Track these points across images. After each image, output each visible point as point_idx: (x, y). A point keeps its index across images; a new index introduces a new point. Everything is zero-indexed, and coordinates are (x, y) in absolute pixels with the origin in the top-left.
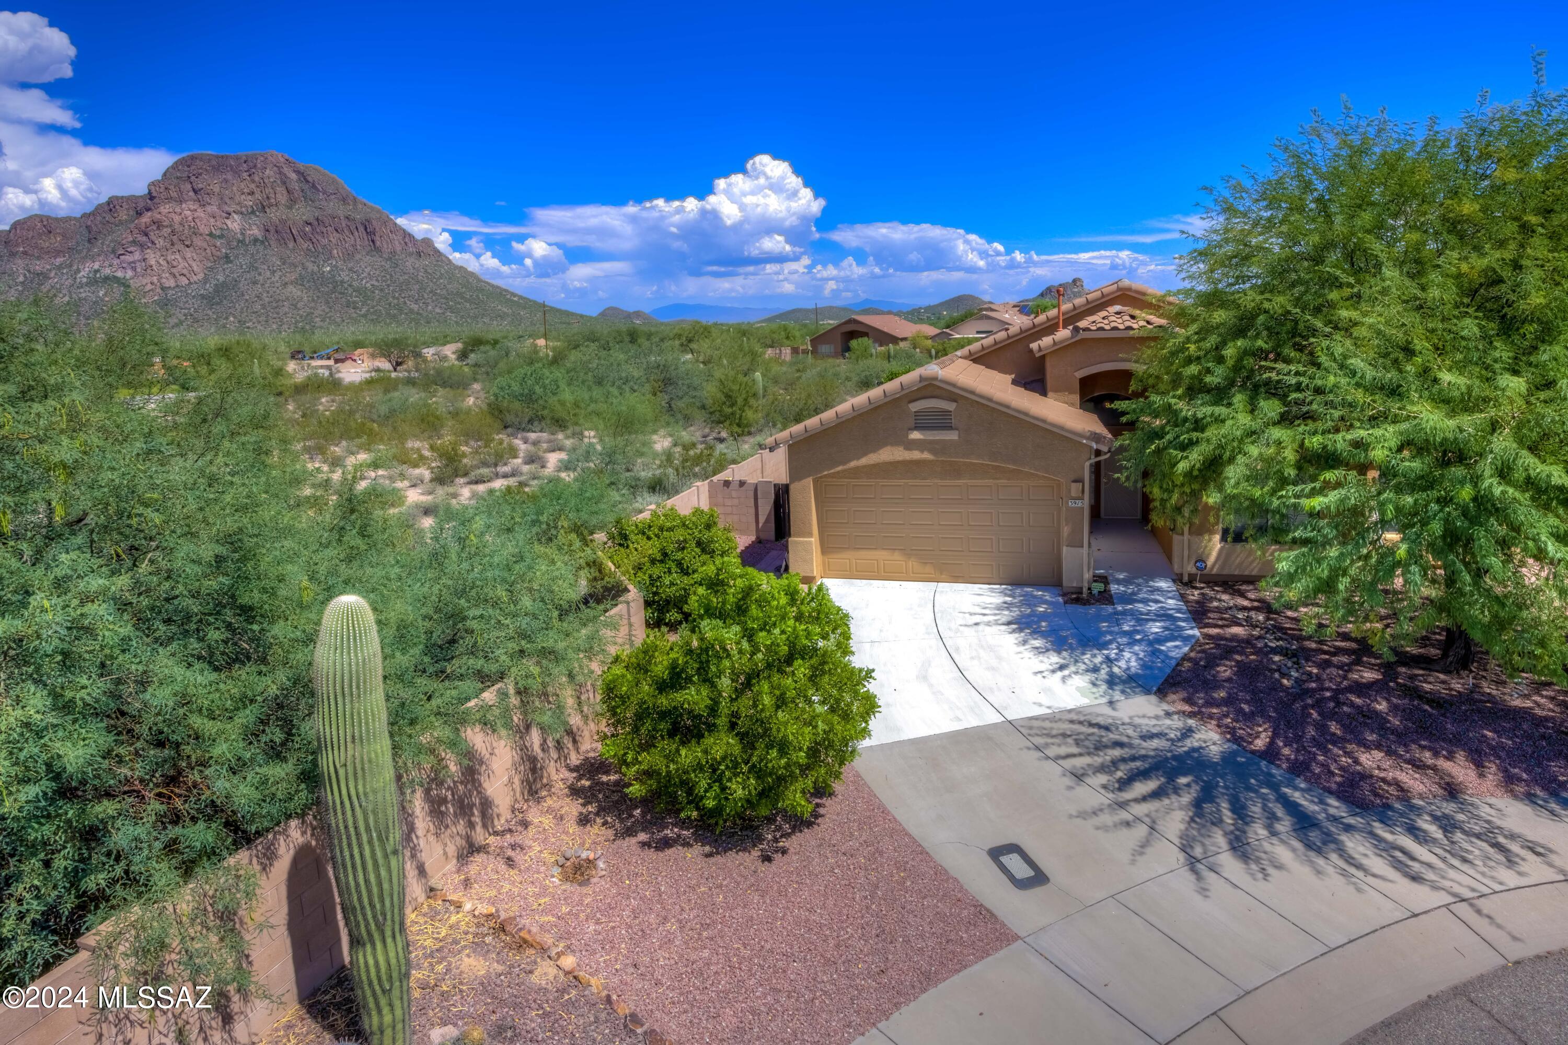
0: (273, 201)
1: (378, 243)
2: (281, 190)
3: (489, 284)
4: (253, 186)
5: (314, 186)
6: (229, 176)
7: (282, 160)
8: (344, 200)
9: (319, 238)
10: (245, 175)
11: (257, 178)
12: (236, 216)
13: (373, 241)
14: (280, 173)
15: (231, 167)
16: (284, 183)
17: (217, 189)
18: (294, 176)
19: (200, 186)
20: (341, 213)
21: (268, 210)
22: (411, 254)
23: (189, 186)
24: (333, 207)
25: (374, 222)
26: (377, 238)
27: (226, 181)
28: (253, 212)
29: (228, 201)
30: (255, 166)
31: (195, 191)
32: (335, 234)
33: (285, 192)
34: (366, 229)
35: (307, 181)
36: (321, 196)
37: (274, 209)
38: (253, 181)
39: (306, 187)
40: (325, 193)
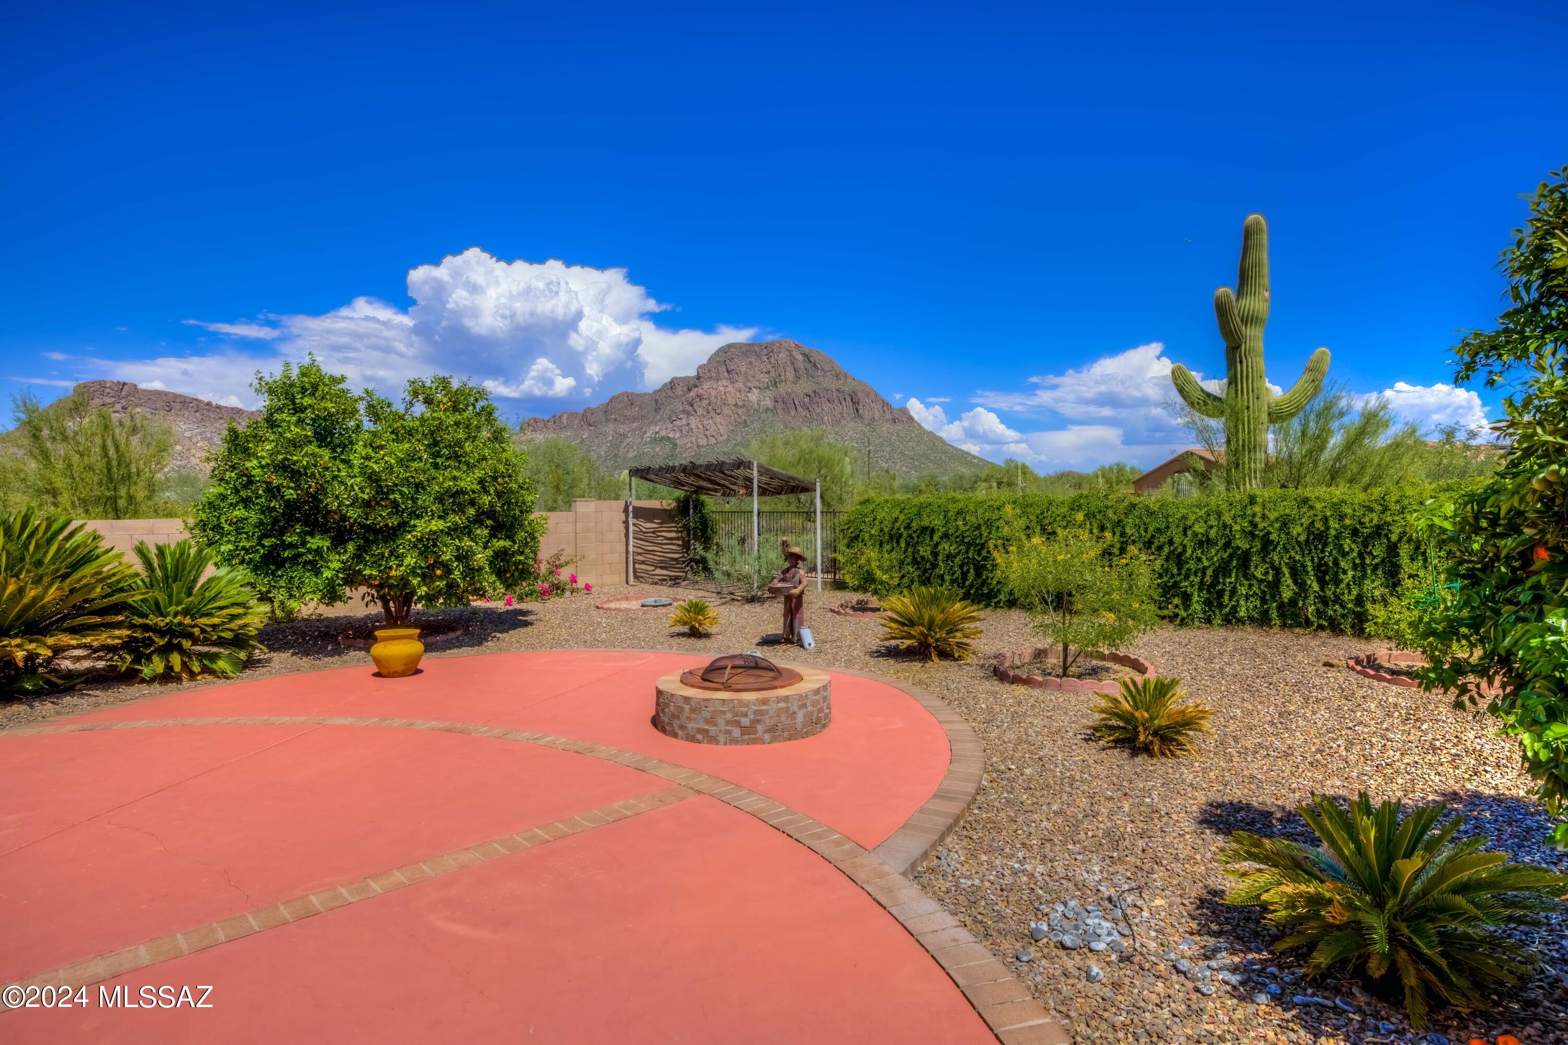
0: (783, 378)
1: (861, 411)
2: (790, 369)
3: (952, 447)
4: (769, 366)
5: (815, 366)
6: (753, 359)
7: (793, 345)
8: (837, 376)
9: (815, 407)
10: (765, 358)
11: (773, 360)
12: (755, 390)
13: (857, 410)
14: (791, 355)
15: (755, 352)
16: (793, 363)
17: (743, 369)
18: (800, 358)
19: (732, 368)
20: (834, 387)
21: (778, 385)
22: (887, 421)
23: (724, 368)
24: (829, 382)
25: (859, 394)
26: (860, 407)
27: (751, 363)
28: (768, 387)
29: (750, 378)
30: (772, 351)
31: (728, 372)
32: (827, 403)
33: (793, 371)
34: (852, 399)
35: (810, 362)
36: (820, 373)
37: (783, 384)
38: (770, 363)
39: (809, 366)
40: (823, 370)
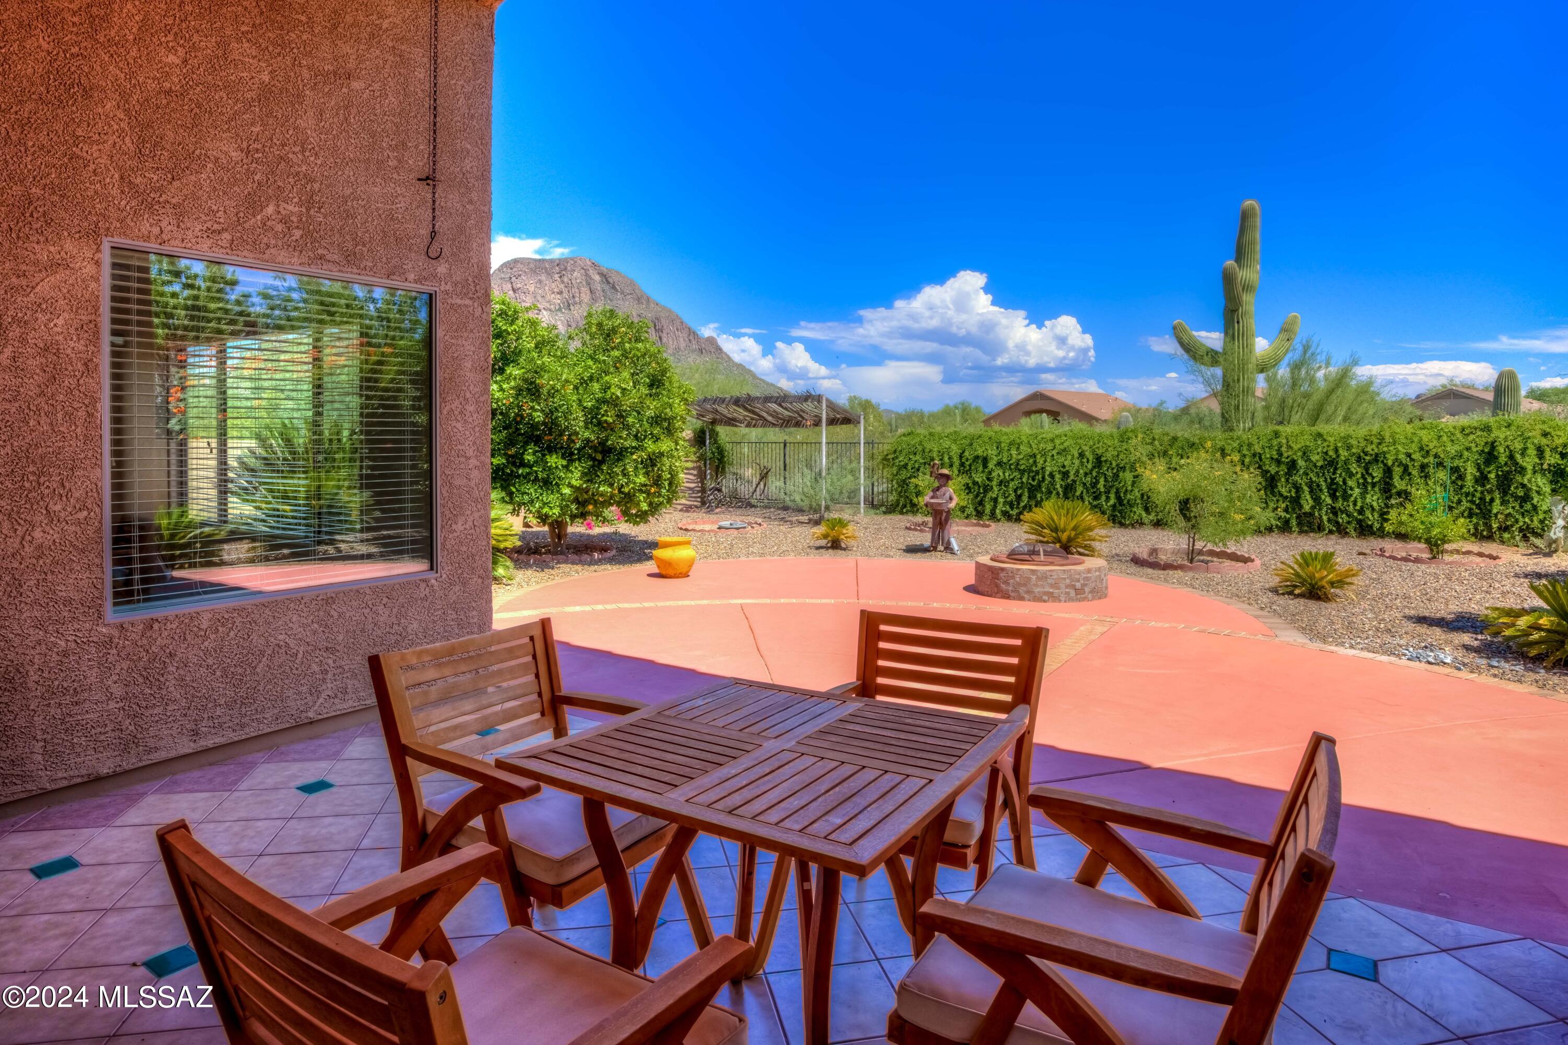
0: (577, 299)
1: (664, 340)
2: (585, 290)
3: (764, 381)
4: (562, 286)
5: (614, 287)
6: (543, 277)
7: (589, 263)
8: (639, 300)
10: (556, 276)
11: (566, 280)
12: (545, 313)
13: (660, 338)
14: (587, 275)
15: (546, 268)
16: (589, 284)
17: (532, 289)
18: (597, 278)
19: (519, 286)
21: (572, 308)
22: (693, 351)
23: (510, 286)
24: (629, 306)
25: (663, 321)
26: (664, 335)
27: (540, 281)
28: (560, 309)
29: (539, 298)
30: (565, 269)
31: (514, 290)
33: (588, 292)
34: (655, 326)
35: (608, 283)
36: (619, 296)
37: (577, 307)
38: (563, 282)
39: (607, 287)
40: (622, 293)
